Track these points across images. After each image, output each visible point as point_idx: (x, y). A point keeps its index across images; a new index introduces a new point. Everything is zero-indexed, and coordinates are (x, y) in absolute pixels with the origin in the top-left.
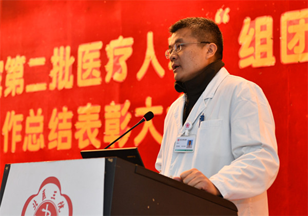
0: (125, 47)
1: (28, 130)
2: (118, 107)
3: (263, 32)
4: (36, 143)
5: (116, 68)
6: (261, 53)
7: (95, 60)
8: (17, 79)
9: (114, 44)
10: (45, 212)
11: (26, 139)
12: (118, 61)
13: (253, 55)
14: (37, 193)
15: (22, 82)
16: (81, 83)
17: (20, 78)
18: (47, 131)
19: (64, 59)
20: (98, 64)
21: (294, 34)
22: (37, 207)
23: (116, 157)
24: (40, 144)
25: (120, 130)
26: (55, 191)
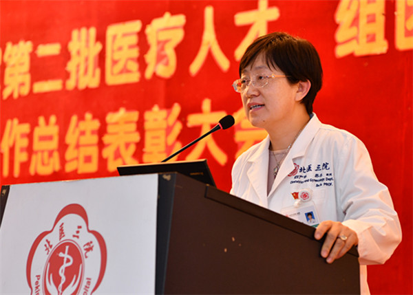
0: (174, 28)
1: (37, 145)
2: (164, 113)
3: (371, 5)
4: (48, 164)
5: (161, 58)
7: (131, 47)
8: (20, 74)
9: (157, 24)
10: (63, 258)
11: (34, 158)
12: (162, 49)
13: (356, 38)
14: (50, 229)
15: (27, 79)
16: (111, 80)
17: (25, 73)
18: (63, 147)
19: (87, 46)
20: (135, 53)
22: (50, 250)
24: (54, 165)
25: (167, 146)
26: (80, 225)
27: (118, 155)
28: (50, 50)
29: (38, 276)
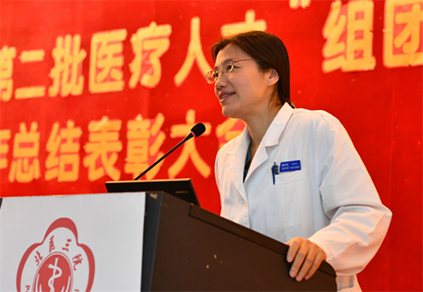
0: (160, 38)
1: (18, 152)
2: (147, 123)
3: (359, 22)
4: (28, 172)
5: (146, 67)
6: (355, 52)
7: (116, 55)
8: (3, 79)
9: (143, 33)
10: (52, 270)
11: (14, 164)
12: (148, 58)
13: (343, 54)
14: (41, 242)
15: (10, 84)
16: (95, 88)
17: (7, 79)
18: (43, 154)
19: (72, 53)
20: (120, 61)
21: (404, 25)
22: (40, 261)
23: (163, 192)
24: (34, 173)
25: (149, 156)
26: (69, 238)
27: (99, 164)
28: (34, 56)
29: (28, 287)
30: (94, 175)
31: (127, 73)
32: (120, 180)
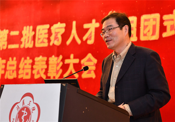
0: (61, 28)
1: (8, 68)
2: (56, 58)
3: (132, 24)
4: (12, 75)
5: (56, 38)
7: (45, 34)
8: (3, 41)
9: (55, 26)
10: (24, 113)
11: (7, 72)
12: (57, 35)
14: (19, 102)
15: (6, 43)
16: (37, 45)
17: (5, 41)
18: (18, 69)
19: (29, 32)
20: (47, 36)
21: (147, 26)
22: (19, 109)
23: (67, 83)
24: (14, 75)
25: (57, 70)
26: (30, 101)
27: (38, 73)
28: (15, 33)
29: (14, 119)
30: (36, 77)
31: (49, 40)
32: (46, 79)
